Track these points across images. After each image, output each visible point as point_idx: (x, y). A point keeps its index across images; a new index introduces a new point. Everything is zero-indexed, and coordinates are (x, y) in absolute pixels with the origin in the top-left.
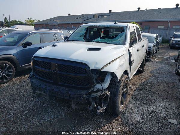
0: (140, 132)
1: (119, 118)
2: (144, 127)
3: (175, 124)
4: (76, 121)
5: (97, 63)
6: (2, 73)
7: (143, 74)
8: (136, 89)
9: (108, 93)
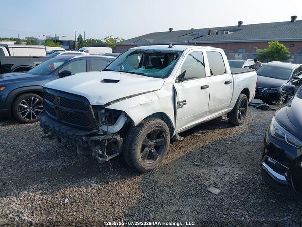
3: (215, 195)
6: (29, 109)
9: (119, 138)
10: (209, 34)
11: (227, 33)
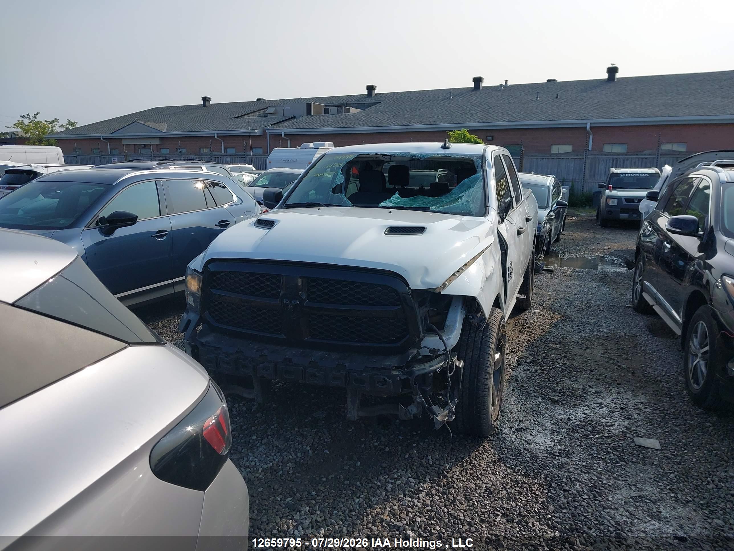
0: (559, 477)
1: (486, 445)
2: (568, 463)
3: (657, 450)
4: (359, 464)
5: (426, 271)
7: (528, 315)
8: (518, 361)
9: (458, 363)
10: (309, 113)
11: (348, 111)
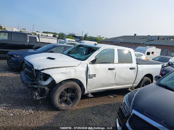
5: (39, 66)
9: (46, 88)
10: (158, 39)
11: (170, 40)
